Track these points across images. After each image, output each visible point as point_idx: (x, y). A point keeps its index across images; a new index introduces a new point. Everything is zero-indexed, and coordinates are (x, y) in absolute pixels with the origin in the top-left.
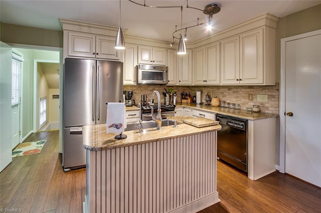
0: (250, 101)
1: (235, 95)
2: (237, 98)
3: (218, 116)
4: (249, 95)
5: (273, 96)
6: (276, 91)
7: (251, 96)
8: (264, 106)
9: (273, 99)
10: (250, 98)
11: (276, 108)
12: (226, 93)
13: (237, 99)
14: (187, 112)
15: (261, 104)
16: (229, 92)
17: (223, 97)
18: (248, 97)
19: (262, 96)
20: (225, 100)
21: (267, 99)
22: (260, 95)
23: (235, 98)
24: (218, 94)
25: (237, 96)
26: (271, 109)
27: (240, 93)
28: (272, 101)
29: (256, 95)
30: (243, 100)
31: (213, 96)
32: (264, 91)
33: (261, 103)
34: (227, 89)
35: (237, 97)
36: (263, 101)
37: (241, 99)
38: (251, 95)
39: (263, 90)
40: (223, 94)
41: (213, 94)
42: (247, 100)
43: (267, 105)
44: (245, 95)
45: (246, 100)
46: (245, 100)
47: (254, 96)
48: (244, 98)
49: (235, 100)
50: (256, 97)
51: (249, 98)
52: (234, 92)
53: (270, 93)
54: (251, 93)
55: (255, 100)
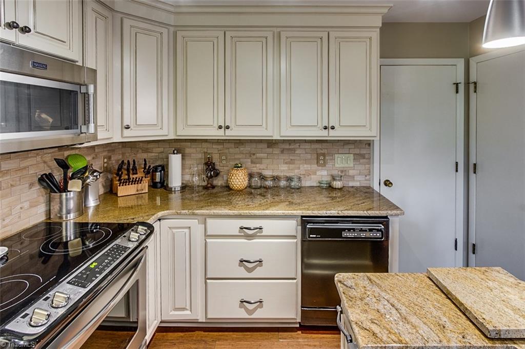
0: (320, 168)
1: (286, 157)
2: (290, 163)
3: (309, 222)
4: (318, 155)
5: (362, 156)
6: (367, 146)
7: (322, 158)
8: (347, 174)
9: (361, 161)
10: (322, 162)
11: (366, 176)
12: (262, 155)
13: (292, 166)
14: (174, 230)
15: (342, 171)
16: (270, 150)
17: (252, 162)
18: (316, 161)
19: (343, 156)
20: (260, 171)
21: (352, 161)
22: (340, 156)
23: (286, 163)
24: (237, 156)
25: (291, 159)
26: (358, 179)
27: (296, 152)
28: (360, 164)
29: (332, 155)
30: (305, 168)
31: (224, 162)
32: (346, 147)
33: (342, 169)
34: (266, 146)
35: (292, 162)
36: (346, 165)
37: (301, 166)
38: (324, 155)
39: (344, 145)
40: (255, 157)
41: (223, 158)
42: (315, 166)
43: (351, 172)
44: (309, 156)
45: (312, 166)
46: (309, 166)
47: (327, 158)
48: (306, 161)
49: (286, 169)
50: (331, 159)
51: (318, 163)
52: (282, 152)
53: (357, 151)
54: (322, 152)
55: (329, 165)
